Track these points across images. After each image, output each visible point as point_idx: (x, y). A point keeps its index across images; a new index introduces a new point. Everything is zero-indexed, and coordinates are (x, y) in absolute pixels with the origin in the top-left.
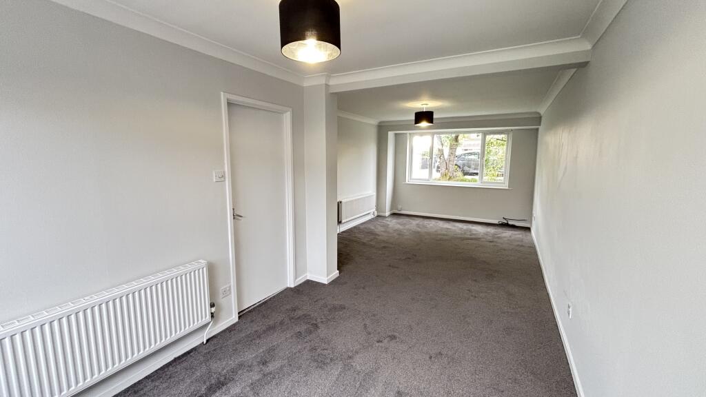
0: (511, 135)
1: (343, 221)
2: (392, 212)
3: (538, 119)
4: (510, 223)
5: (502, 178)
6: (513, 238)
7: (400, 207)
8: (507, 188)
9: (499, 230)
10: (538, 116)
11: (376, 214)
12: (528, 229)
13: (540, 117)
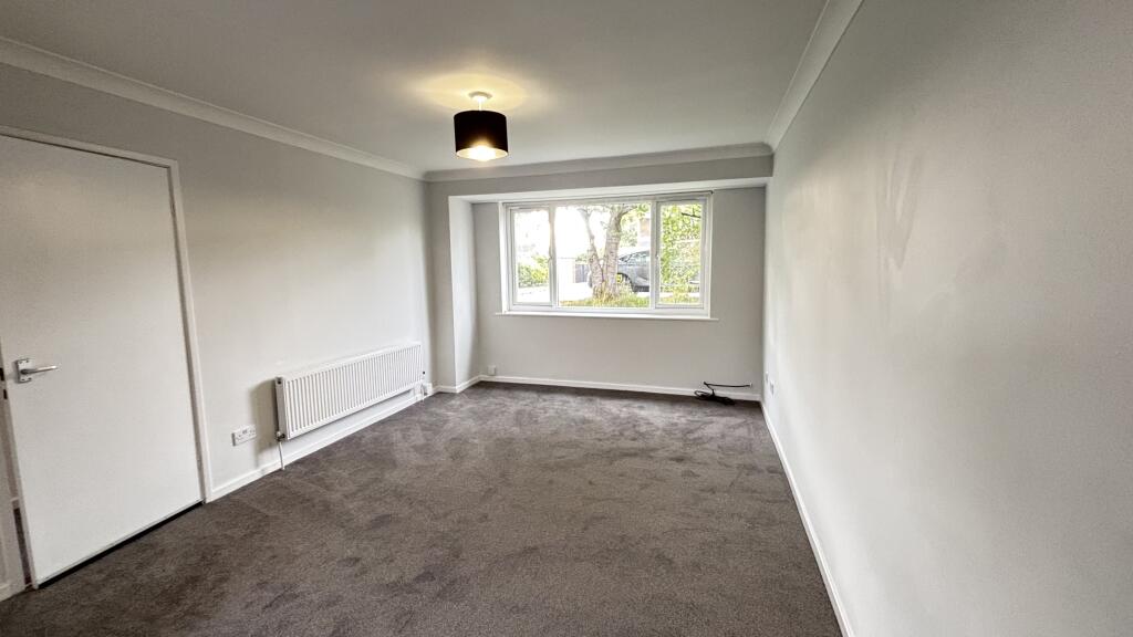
0: (711, 201)
1: (292, 434)
2: (476, 379)
3: (765, 161)
4: (720, 393)
5: (697, 295)
6: (728, 439)
7: (492, 367)
8: (708, 318)
9: (699, 415)
10: (767, 154)
11: (430, 391)
12: (755, 407)
13: (772, 157)
